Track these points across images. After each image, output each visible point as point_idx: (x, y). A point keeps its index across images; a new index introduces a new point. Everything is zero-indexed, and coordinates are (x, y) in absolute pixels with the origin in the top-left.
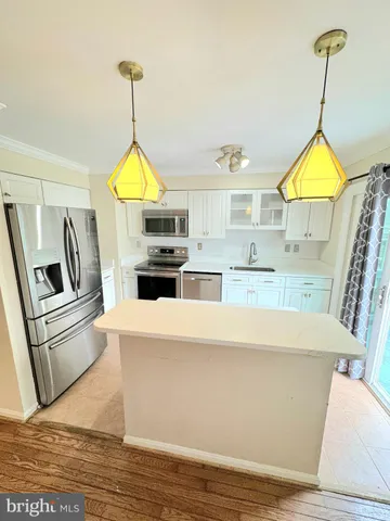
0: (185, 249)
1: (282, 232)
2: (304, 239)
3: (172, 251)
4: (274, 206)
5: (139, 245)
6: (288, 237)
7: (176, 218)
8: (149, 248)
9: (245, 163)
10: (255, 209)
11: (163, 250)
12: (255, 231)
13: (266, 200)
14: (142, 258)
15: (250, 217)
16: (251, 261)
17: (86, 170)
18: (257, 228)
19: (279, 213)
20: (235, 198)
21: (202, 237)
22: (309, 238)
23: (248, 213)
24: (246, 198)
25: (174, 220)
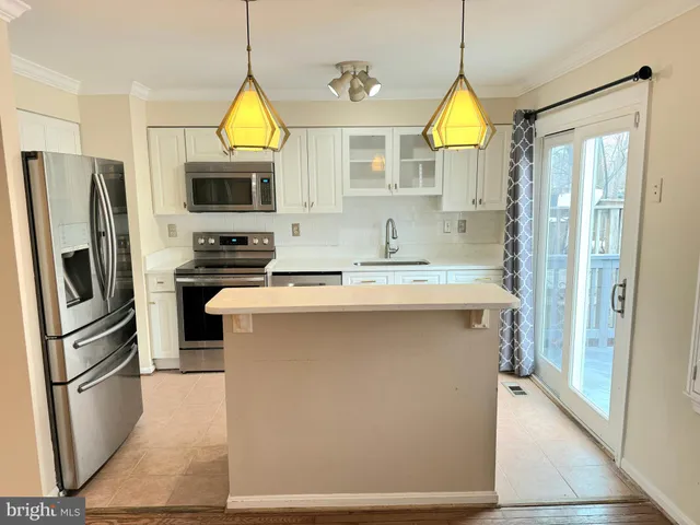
0: (270, 235)
1: (436, 200)
2: (472, 208)
3: (243, 240)
4: (421, 155)
5: (172, 230)
6: (446, 206)
7: (254, 176)
8: (196, 236)
9: (375, 90)
10: (389, 160)
11: (226, 239)
12: (393, 197)
13: (407, 145)
14: (183, 256)
15: (382, 175)
16: (388, 251)
17: (74, 86)
18: (395, 193)
19: (429, 168)
20: (358, 143)
21: (299, 210)
22: (479, 208)
23: (376, 168)
24: (377, 143)
25: (250, 180)
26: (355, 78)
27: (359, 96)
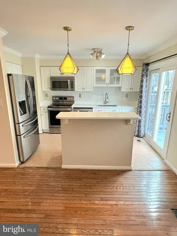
0: (73, 97)
1: (120, 88)
2: (129, 90)
3: (65, 98)
4: (116, 75)
5: (47, 95)
6: (123, 90)
7: (69, 80)
8: (53, 97)
9: (103, 56)
10: (107, 76)
11: (61, 98)
12: (107, 87)
13: (112, 72)
14: (49, 102)
15: (104, 80)
16: (105, 102)
17: (20, 55)
19: (118, 79)
20: (98, 71)
21: (81, 90)
22: (132, 91)
23: (103, 78)
24: (103, 71)
25: (68, 82)
26: (98, 53)
27: (98, 58)
